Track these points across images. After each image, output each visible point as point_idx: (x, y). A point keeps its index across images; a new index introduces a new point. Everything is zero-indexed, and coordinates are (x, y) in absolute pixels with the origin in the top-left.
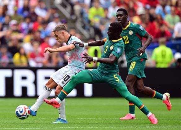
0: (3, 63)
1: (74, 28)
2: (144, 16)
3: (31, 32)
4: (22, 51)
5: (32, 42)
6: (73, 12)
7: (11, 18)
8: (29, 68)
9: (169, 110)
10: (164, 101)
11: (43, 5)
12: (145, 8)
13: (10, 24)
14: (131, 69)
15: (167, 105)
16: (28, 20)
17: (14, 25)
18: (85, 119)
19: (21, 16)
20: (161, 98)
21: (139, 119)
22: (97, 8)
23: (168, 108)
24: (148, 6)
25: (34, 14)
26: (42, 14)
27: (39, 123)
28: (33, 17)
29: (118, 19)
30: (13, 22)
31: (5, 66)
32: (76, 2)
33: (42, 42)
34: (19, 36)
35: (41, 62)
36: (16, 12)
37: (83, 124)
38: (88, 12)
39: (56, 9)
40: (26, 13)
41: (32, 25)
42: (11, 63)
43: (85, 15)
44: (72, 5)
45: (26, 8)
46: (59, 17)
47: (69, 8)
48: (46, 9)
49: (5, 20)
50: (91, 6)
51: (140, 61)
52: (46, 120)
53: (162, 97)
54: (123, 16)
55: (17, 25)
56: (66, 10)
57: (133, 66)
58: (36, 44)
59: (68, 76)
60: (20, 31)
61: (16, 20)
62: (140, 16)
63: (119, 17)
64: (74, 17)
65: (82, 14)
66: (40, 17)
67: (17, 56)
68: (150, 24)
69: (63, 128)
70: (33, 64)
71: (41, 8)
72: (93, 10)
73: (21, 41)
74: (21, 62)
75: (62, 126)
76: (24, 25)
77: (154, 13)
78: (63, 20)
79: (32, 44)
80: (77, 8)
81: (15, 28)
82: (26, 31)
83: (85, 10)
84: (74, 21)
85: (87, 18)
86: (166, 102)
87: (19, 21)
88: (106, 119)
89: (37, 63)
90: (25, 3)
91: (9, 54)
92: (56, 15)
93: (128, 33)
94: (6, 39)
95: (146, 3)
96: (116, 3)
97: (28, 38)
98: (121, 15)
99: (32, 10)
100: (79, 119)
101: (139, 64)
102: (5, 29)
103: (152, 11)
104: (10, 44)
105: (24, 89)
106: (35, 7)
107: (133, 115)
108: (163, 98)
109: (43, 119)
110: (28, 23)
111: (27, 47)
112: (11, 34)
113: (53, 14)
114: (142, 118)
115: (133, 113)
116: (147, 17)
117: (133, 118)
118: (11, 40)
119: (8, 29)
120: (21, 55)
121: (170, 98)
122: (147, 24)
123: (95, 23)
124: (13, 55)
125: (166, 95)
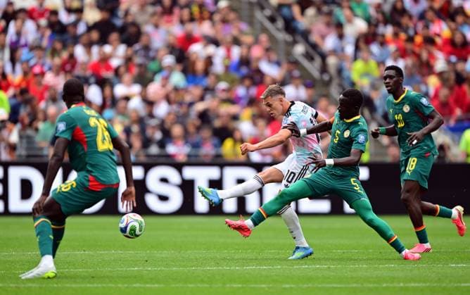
0: (206, 156)
1: (327, 96)
2: (446, 76)
3: (252, 102)
4: (237, 135)
5: (254, 119)
6: (324, 69)
7: (218, 78)
8: (248, 164)
9: (462, 235)
10: (454, 220)
11: (274, 57)
12: (449, 62)
13: (216, 87)
14: (410, 171)
15: (458, 226)
16: (247, 82)
17: (224, 90)
18: (345, 251)
19: (236, 76)
20: (449, 215)
21: (437, 252)
22: (366, 61)
23: (460, 233)
24: (453, 59)
25: (259, 72)
26: (271, 71)
27: (266, 259)
28: (256, 78)
29: (387, 83)
30: (223, 85)
31: (207, 160)
32: (330, 51)
33: (271, 120)
34: (233, 109)
35: (270, 154)
36: (227, 68)
37: (341, 260)
38: (350, 69)
39: (295, 63)
40: (244, 70)
41: (254, 91)
42: (219, 156)
43: (345, 74)
44: (323, 57)
45: (245, 61)
46: (301, 77)
47: (318, 61)
48: (278, 64)
49: (209, 81)
50: (355, 58)
51: (424, 157)
52: (279, 253)
53: (451, 213)
54: (394, 79)
55: (228, 90)
56: (312, 64)
57: (412, 166)
58: (261, 123)
59: (292, 173)
60: (233, 101)
61: (227, 81)
62: (440, 75)
63: (388, 81)
64: (326, 77)
65: (340, 71)
66: (268, 76)
67: (228, 144)
68: (456, 88)
69: (306, 266)
70: (256, 157)
71: (270, 61)
72: (359, 65)
73: (235, 118)
74: (236, 155)
75: (306, 264)
76: (241, 91)
77: (464, 70)
78: (308, 81)
79: (255, 124)
80: (332, 61)
81: (224, 96)
82: (245, 102)
83: (346, 65)
84: (327, 84)
85: (349, 78)
86: (457, 223)
87: (233, 83)
88: (381, 251)
89: (264, 155)
90: (242, 53)
91: (216, 141)
92: (296, 73)
93: (402, 109)
94: (210, 114)
95: (450, 53)
96: (398, 53)
97: (247, 113)
98: (391, 77)
99: (254, 65)
100: (334, 251)
101: (423, 162)
102: (208, 97)
103: (460, 66)
104: (217, 123)
105: (241, 201)
106: (259, 59)
107: (427, 245)
108: (453, 216)
109: (273, 251)
110: (248, 88)
111: (246, 127)
112: (218, 106)
113: (290, 72)
114: (442, 250)
115: (426, 242)
116: (452, 77)
117: (427, 250)
118: (218, 116)
119: (214, 96)
120: (235, 141)
121: (463, 215)
122: (451, 88)
123: (362, 87)
124: (222, 141)
125: (457, 211)
